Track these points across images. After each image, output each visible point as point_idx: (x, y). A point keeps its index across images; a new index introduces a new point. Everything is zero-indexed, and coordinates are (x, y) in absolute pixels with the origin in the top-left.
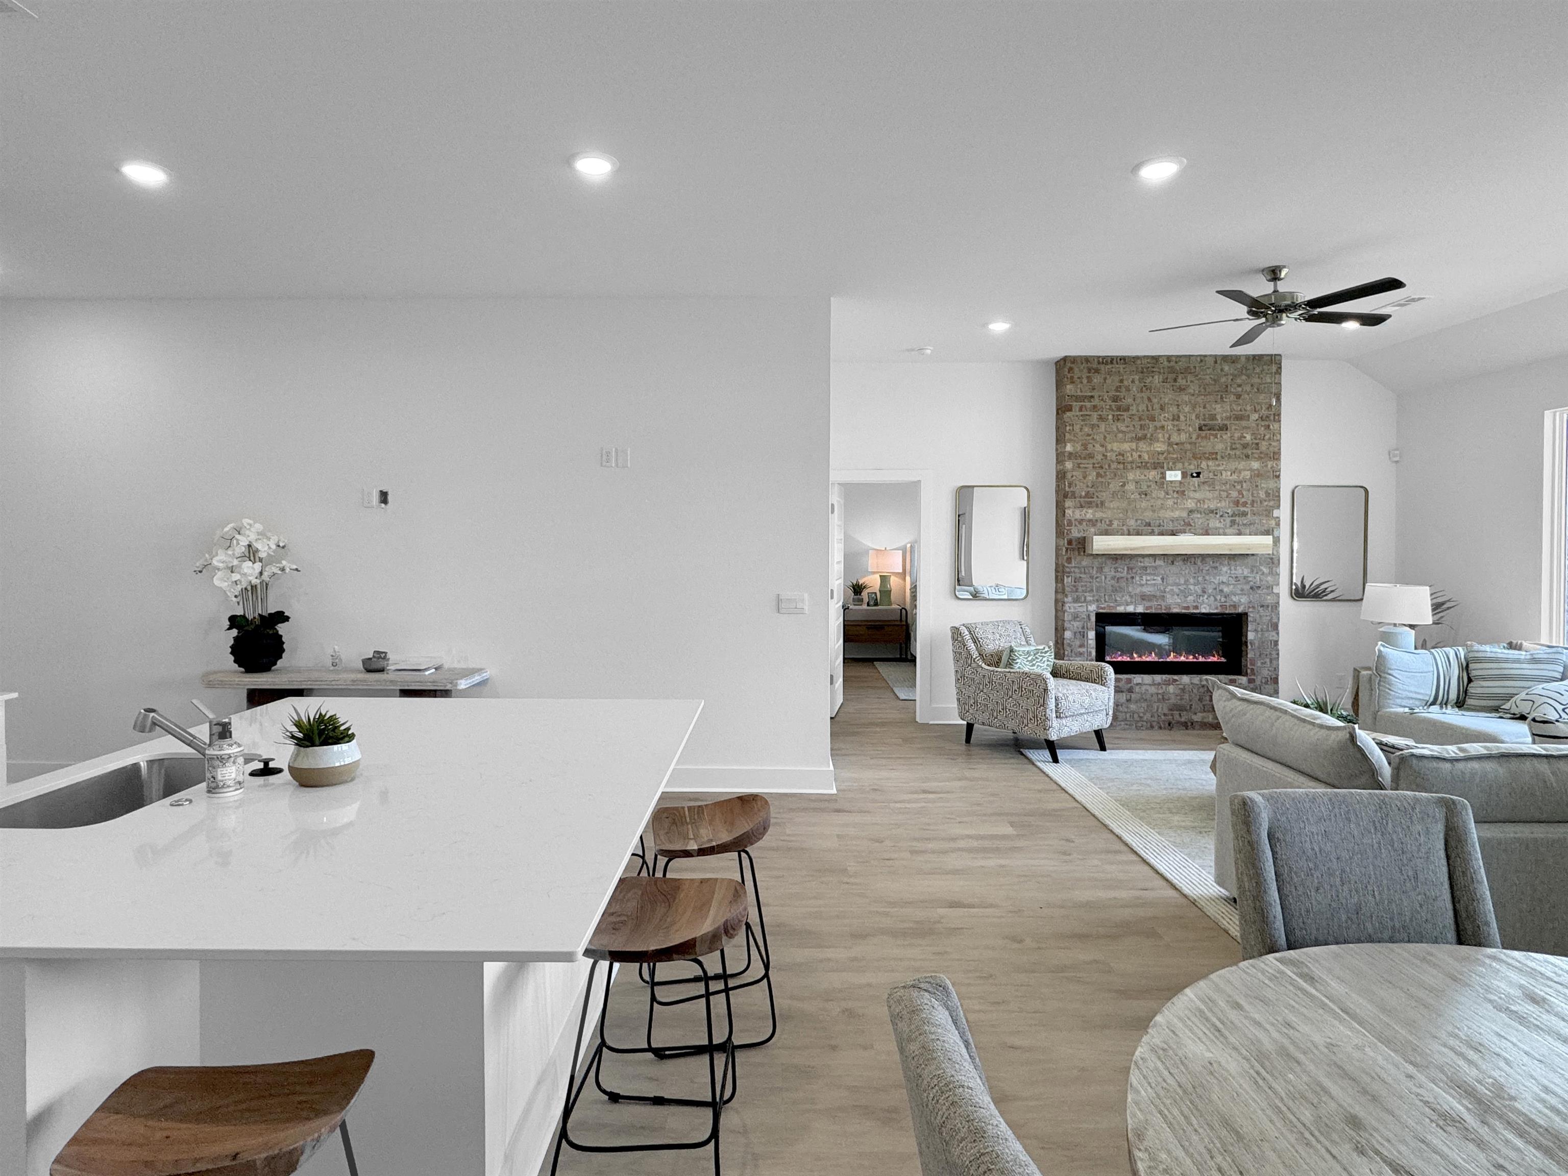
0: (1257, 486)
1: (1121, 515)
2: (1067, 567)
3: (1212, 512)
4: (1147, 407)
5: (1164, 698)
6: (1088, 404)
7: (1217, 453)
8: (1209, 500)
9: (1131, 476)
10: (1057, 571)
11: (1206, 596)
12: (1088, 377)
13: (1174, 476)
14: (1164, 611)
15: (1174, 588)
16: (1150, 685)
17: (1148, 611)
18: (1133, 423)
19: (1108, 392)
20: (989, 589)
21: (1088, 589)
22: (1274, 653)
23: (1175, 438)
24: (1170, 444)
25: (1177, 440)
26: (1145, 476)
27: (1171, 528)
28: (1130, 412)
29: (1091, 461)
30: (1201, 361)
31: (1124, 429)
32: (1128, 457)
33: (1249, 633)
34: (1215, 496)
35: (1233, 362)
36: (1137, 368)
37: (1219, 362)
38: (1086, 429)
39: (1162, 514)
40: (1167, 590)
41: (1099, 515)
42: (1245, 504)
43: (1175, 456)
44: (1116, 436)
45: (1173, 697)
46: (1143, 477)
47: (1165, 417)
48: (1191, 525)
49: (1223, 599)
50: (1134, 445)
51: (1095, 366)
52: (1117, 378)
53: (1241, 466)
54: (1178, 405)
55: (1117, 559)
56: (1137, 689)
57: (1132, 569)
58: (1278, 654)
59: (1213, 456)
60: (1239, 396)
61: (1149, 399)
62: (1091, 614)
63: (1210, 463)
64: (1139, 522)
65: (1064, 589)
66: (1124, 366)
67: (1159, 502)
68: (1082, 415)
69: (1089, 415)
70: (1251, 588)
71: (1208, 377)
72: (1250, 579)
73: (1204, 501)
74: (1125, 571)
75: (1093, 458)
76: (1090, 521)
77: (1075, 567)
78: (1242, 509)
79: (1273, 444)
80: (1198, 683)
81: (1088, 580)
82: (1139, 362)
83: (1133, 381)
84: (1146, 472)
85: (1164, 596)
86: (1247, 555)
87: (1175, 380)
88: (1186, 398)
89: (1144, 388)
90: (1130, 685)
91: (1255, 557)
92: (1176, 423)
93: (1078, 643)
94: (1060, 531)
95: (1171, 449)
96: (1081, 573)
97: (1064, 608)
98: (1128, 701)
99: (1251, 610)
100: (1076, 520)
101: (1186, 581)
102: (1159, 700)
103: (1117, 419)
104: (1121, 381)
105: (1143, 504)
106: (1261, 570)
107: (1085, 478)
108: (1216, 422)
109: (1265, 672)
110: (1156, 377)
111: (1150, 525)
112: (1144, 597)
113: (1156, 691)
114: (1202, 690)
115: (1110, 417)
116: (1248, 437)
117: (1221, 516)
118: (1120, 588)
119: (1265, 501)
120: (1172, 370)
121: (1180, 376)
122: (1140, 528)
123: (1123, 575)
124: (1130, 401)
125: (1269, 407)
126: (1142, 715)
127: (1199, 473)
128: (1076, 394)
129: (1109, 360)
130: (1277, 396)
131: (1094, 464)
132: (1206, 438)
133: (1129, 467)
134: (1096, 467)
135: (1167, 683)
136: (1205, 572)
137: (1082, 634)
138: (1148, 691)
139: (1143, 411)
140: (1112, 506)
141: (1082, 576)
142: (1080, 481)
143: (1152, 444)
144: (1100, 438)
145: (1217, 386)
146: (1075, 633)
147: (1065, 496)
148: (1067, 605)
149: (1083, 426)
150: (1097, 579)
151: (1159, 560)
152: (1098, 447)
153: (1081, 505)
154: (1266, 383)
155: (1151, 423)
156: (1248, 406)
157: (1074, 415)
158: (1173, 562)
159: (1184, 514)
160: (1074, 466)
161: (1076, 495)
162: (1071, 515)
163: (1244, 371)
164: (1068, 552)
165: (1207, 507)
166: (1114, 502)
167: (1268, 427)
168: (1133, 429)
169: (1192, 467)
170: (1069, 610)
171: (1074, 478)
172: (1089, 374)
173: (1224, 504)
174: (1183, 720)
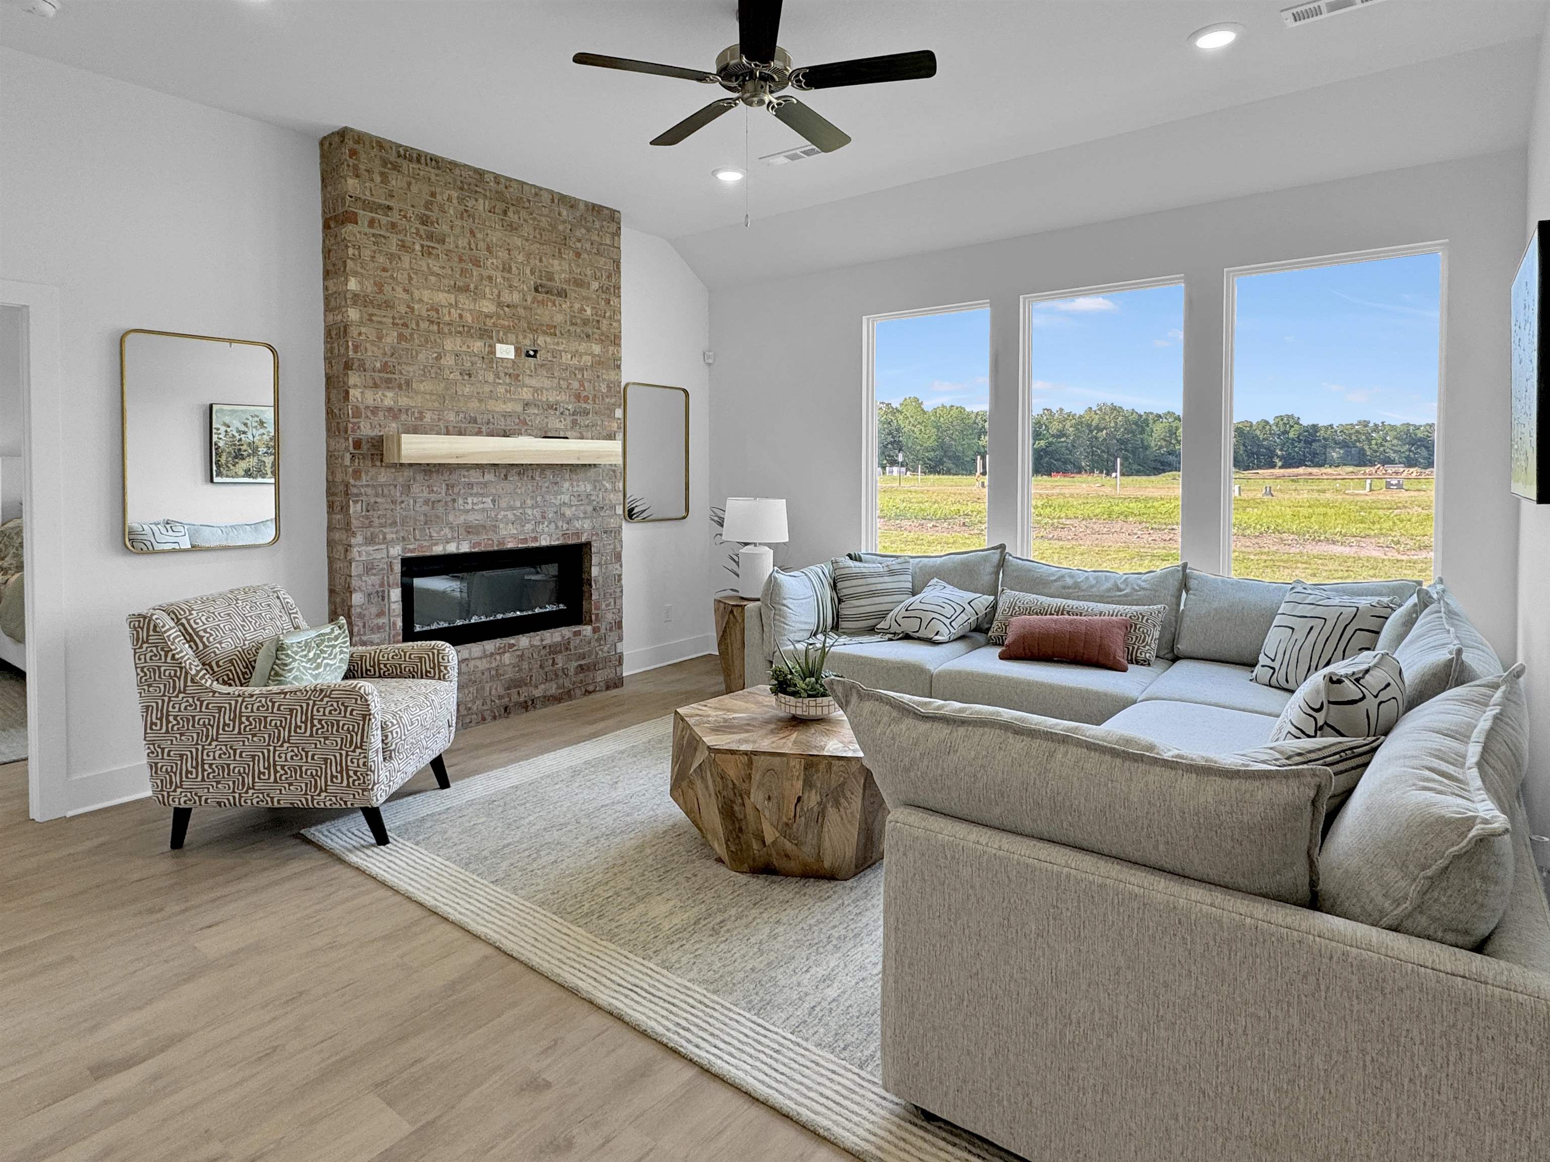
0: (598, 377)
1: (436, 404)
2: (355, 486)
3: (550, 407)
4: (470, 244)
5: (497, 674)
6: (384, 220)
7: (555, 327)
8: (548, 390)
9: (450, 344)
10: (331, 494)
11: (546, 523)
12: (382, 174)
13: (506, 351)
14: (496, 548)
15: (509, 513)
16: (481, 658)
17: (476, 550)
18: (450, 263)
19: (413, 206)
21: (389, 522)
22: (618, 590)
23: (506, 297)
24: (500, 305)
25: (509, 301)
26: (468, 347)
27: (503, 427)
28: (446, 246)
29: (389, 312)
30: (536, 194)
31: (436, 269)
32: (444, 315)
33: (593, 568)
34: (554, 385)
35: (572, 207)
36: (455, 180)
37: (556, 201)
38: (381, 259)
39: (492, 405)
40: (500, 517)
41: (404, 401)
42: (587, 397)
43: (506, 323)
44: (426, 280)
45: (510, 669)
46: (464, 348)
47: (493, 263)
48: (527, 424)
49: (565, 526)
50: (451, 298)
51: (393, 159)
52: (426, 189)
53: (581, 349)
54: (509, 250)
55: (431, 472)
57: (453, 487)
58: (622, 591)
59: (551, 330)
60: (578, 255)
61: (472, 232)
62: (394, 561)
63: (548, 339)
64: (462, 415)
65: (348, 524)
66: (437, 171)
67: (487, 389)
68: (373, 235)
69: (384, 237)
70: (594, 510)
71: (543, 219)
72: (593, 498)
73: (542, 392)
74: (444, 491)
75: (392, 307)
76: (390, 409)
77: (367, 486)
78: (584, 405)
79: (615, 324)
80: (538, 643)
81: (388, 507)
82: (457, 171)
83: (450, 199)
84: (470, 341)
85: (495, 526)
86: (590, 465)
87: (505, 213)
88: (519, 242)
89: (465, 214)
91: (597, 469)
92: (507, 275)
93: (374, 610)
94: (336, 426)
95: (502, 312)
96: (377, 495)
97: (351, 555)
99: (594, 538)
100: (367, 407)
101: (523, 503)
102: (492, 677)
103: (427, 252)
104: (433, 195)
105: (467, 390)
106: (604, 486)
107: (380, 338)
108: (554, 284)
109: (609, 616)
110: (481, 201)
111: (475, 422)
112: (470, 530)
113: (487, 666)
114: (543, 652)
115: (418, 247)
116: (589, 311)
117: (562, 414)
118: (438, 517)
119: (607, 397)
120: (500, 196)
121: (511, 209)
122: (463, 425)
123: (439, 497)
124: (445, 228)
125: (610, 276)
126: (470, 705)
127: (536, 351)
128: (363, 197)
129: (415, 156)
130: (617, 263)
131: (394, 318)
132: (543, 303)
133: (446, 330)
134: (397, 324)
135: (501, 651)
136: (544, 489)
137: (380, 594)
138: (477, 667)
139: (464, 248)
140: (422, 389)
141: (379, 500)
142: (373, 343)
143: (475, 300)
144: (402, 277)
145: (554, 235)
146: (369, 595)
147: (348, 366)
148: (355, 550)
149: (375, 252)
150: (403, 505)
151: (489, 473)
152: (400, 293)
153: (375, 383)
154: (606, 245)
155: (474, 268)
156: (589, 269)
157: (360, 232)
158: (506, 476)
159: (519, 408)
160: (361, 318)
161: (367, 366)
162: (360, 399)
163: (583, 223)
164: (357, 460)
165: (544, 399)
166: (425, 383)
167: (608, 302)
168: (450, 272)
169: (528, 342)
170: (358, 559)
171: (363, 337)
172: (382, 170)
173: (564, 397)
174: (522, 699)
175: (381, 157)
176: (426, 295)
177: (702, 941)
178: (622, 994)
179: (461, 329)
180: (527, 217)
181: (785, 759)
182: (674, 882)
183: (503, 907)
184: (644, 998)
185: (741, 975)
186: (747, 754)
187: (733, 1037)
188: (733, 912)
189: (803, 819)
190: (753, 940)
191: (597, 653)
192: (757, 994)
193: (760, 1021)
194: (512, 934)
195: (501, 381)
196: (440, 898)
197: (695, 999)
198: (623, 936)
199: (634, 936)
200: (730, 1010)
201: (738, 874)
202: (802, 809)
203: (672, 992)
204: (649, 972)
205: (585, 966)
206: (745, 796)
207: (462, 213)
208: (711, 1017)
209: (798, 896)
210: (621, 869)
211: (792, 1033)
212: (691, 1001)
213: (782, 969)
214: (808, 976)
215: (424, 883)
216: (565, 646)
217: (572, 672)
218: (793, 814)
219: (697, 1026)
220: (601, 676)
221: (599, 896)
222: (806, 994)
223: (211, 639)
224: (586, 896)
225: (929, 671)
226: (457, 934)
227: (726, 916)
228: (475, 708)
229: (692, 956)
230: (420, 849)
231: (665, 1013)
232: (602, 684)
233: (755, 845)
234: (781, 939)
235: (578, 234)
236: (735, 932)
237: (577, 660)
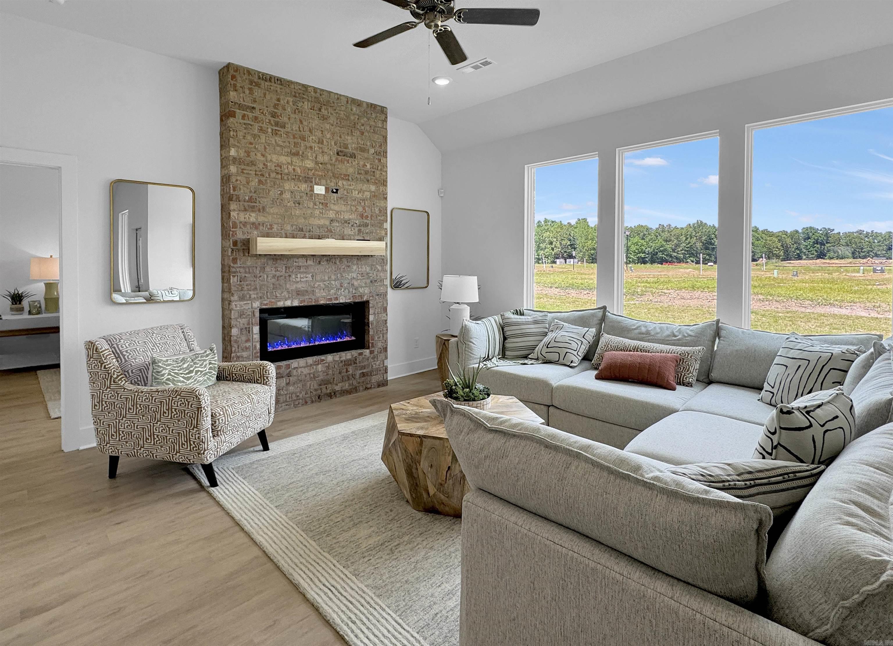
0: (374, 204)
2: (233, 267)
3: (346, 222)
4: (299, 128)
5: (314, 377)
6: (250, 115)
7: (349, 175)
8: (344, 212)
9: (287, 186)
10: (223, 272)
11: (343, 290)
12: (250, 89)
13: (319, 190)
14: (313, 304)
15: (321, 284)
16: (304, 367)
18: (288, 140)
19: (267, 107)
20: (163, 292)
21: (252, 288)
22: (385, 329)
23: (320, 159)
24: (317, 163)
25: (322, 161)
26: (298, 187)
27: (318, 234)
28: (286, 130)
29: (253, 168)
30: (338, 99)
31: (280, 143)
32: (284, 169)
33: (370, 316)
34: (348, 209)
35: (358, 105)
36: (291, 92)
37: (350, 102)
38: (249, 137)
39: (312, 221)
40: (316, 286)
41: (261, 219)
42: (367, 216)
43: (320, 173)
44: (274, 149)
45: (321, 374)
46: (296, 188)
47: (313, 139)
48: (332, 232)
49: (354, 292)
50: (289, 159)
51: (256, 80)
52: (275, 97)
53: (364, 188)
54: (322, 131)
55: (277, 259)
56: (294, 372)
57: (289, 268)
58: (387, 330)
59: (346, 177)
60: (362, 133)
61: (301, 122)
62: (255, 310)
63: (345, 183)
64: (294, 227)
65: (230, 289)
66: (281, 87)
67: (309, 212)
68: (245, 124)
69: (251, 125)
70: (371, 282)
71: (342, 113)
72: (370, 275)
73: (341, 213)
74: (284, 271)
75: (255, 165)
76: (253, 224)
77: (240, 267)
78: (365, 221)
79: (383, 173)
80: (338, 359)
81: (252, 279)
82: (292, 86)
83: (288, 102)
84: (299, 184)
85: (313, 291)
86: (369, 256)
87: (320, 110)
88: (328, 126)
89: (297, 111)
90: (289, 370)
91: (373, 258)
92: (321, 146)
93: (244, 338)
94: (225, 233)
95: (318, 167)
96: (246, 272)
97: (231, 307)
98: (288, 384)
99: (371, 298)
100: (241, 222)
101: (330, 278)
102: (311, 378)
103: (275, 133)
104: (279, 100)
105: (298, 212)
106: (377, 268)
107: (248, 183)
108: (348, 150)
109: (380, 345)
110: (306, 103)
111: (302, 231)
112: (299, 293)
113: (308, 372)
114: (341, 365)
115: (270, 130)
116: (368, 166)
117: (352, 226)
118: (280, 285)
119: (379, 216)
120: (317, 100)
121: (324, 107)
122: (295, 233)
123: (281, 274)
124: (285, 119)
125: (380, 146)
126: (298, 394)
127: (337, 190)
128: (239, 103)
129: (268, 78)
130: (385, 138)
131: (256, 171)
132: (342, 162)
133: (285, 178)
134: (258, 175)
135: (316, 363)
136: (342, 270)
137: (247, 329)
138: (303, 372)
139: (296, 131)
140: (272, 212)
141: (247, 275)
142: (244, 185)
143: (303, 160)
144: (260, 148)
145: (348, 122)
146: (241, 329)
147: (230, 199)
148: (233, 304)
149: (245, 134)
150: (260, 278)
151: (310, 260)
152: (259, 156)
153: (245, 208)
154: (378, 127)
155: (302, 142)
156: (368, 142)
157: (237, 122)
158: (319, 262)
159: (327, 223)
160: (238, 171)
161: (241, 199)
162: (236, 217)
163: (365, 114)
164: (235, 253)
165: (342, 217)
166: (273, 208)
167: (380, 160)
168: (288, 145)
169: (332, 184)
170: (235, 309)
171: (238, 182)
172: (250, 86)
173: (353, 216)
174: (328, 391)
175: (249, 79)
176: (274, 158)
177: (382, 557)
178: (324, 592)
179: (294, 177)
180: (333, 112)
181: (442, 441)
182: (378, 514)
183: (276, 524)
184: (335, 596)
185: (398, 585)
186: (420, 437)
187: (380, 632)
188: (406, 538)
189: (451, 481)
190: (413, 560)
191: (372, 366)
192: (404, 600)
193: (400, 621)
194: (275, 543)
195: (317, 207)
196: (244, 515)
197: (365, 600)
198: (337, 549)
199: (344, 550)
200: (384, 610)
201: (417, 512)
202: (450, 474)
203: (353, 593)
204: (344, 577)
205: (308, 569)
206: (418, 464)
207: (295, 110)
208: (372, 614)
209: (448, 530)
210: (350, 503)
211: (418, 633)
212: (363, 601)
213: (424, 583)
214: (439, 590)
215: (239, 504)
216: (353, 361)
217: (358, 376)
218: (445, 477)
219: (361, 621)
220: (375, 379)
221: (331, 520)
222: (435, 604)
223: (130, 357)
224: (325, 520)
225: (551, 385)
226: (246, 540)
227: (401, 541)
228: (301, 396)
229: (373, 567)
230: (245, 482)
231: (344, 609)
232: (375, 384)
233: (425, 495)
234: (430, 561)
235: (362, 121)
236: (403, 553)
237: (360, 370)
